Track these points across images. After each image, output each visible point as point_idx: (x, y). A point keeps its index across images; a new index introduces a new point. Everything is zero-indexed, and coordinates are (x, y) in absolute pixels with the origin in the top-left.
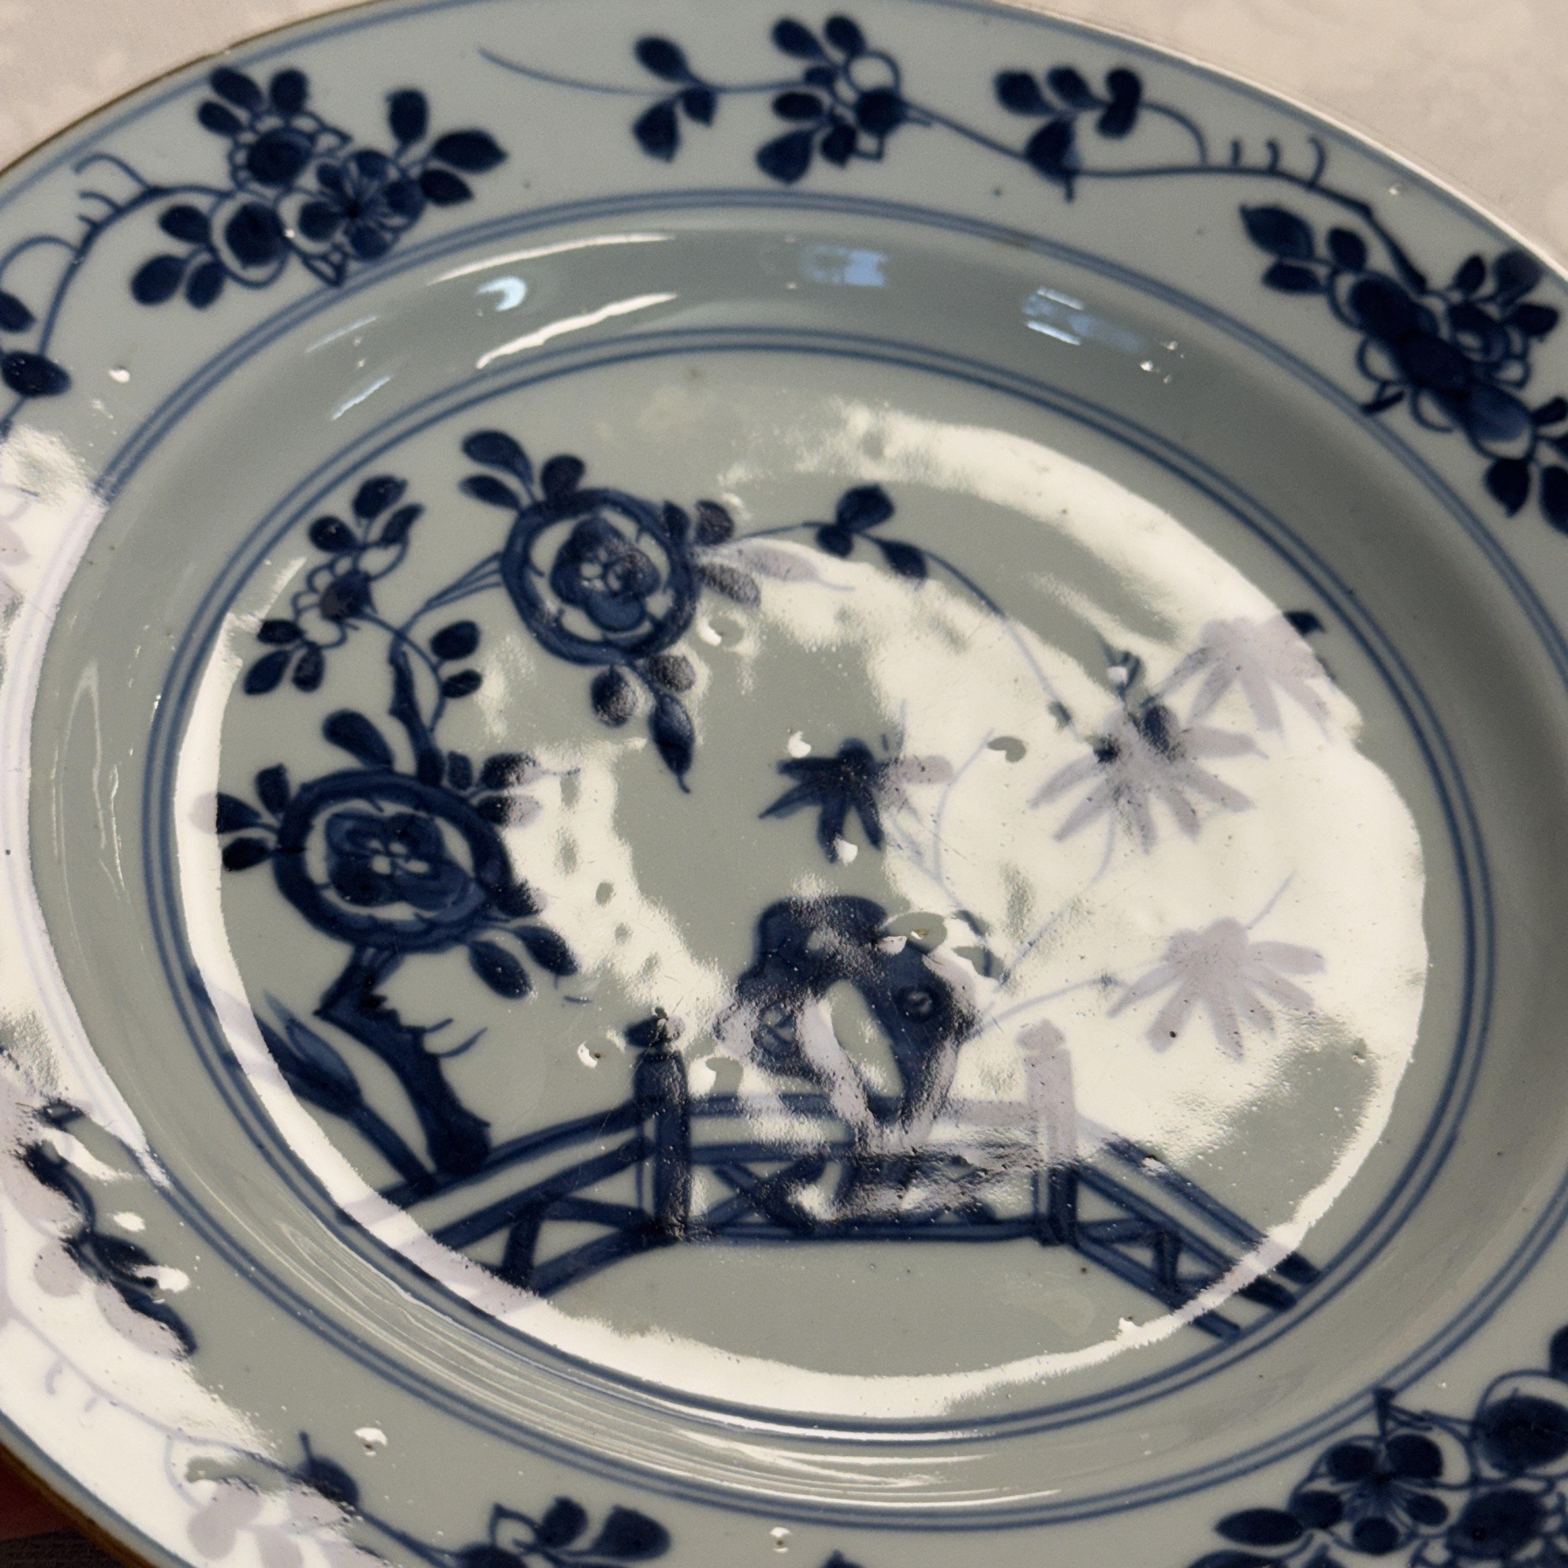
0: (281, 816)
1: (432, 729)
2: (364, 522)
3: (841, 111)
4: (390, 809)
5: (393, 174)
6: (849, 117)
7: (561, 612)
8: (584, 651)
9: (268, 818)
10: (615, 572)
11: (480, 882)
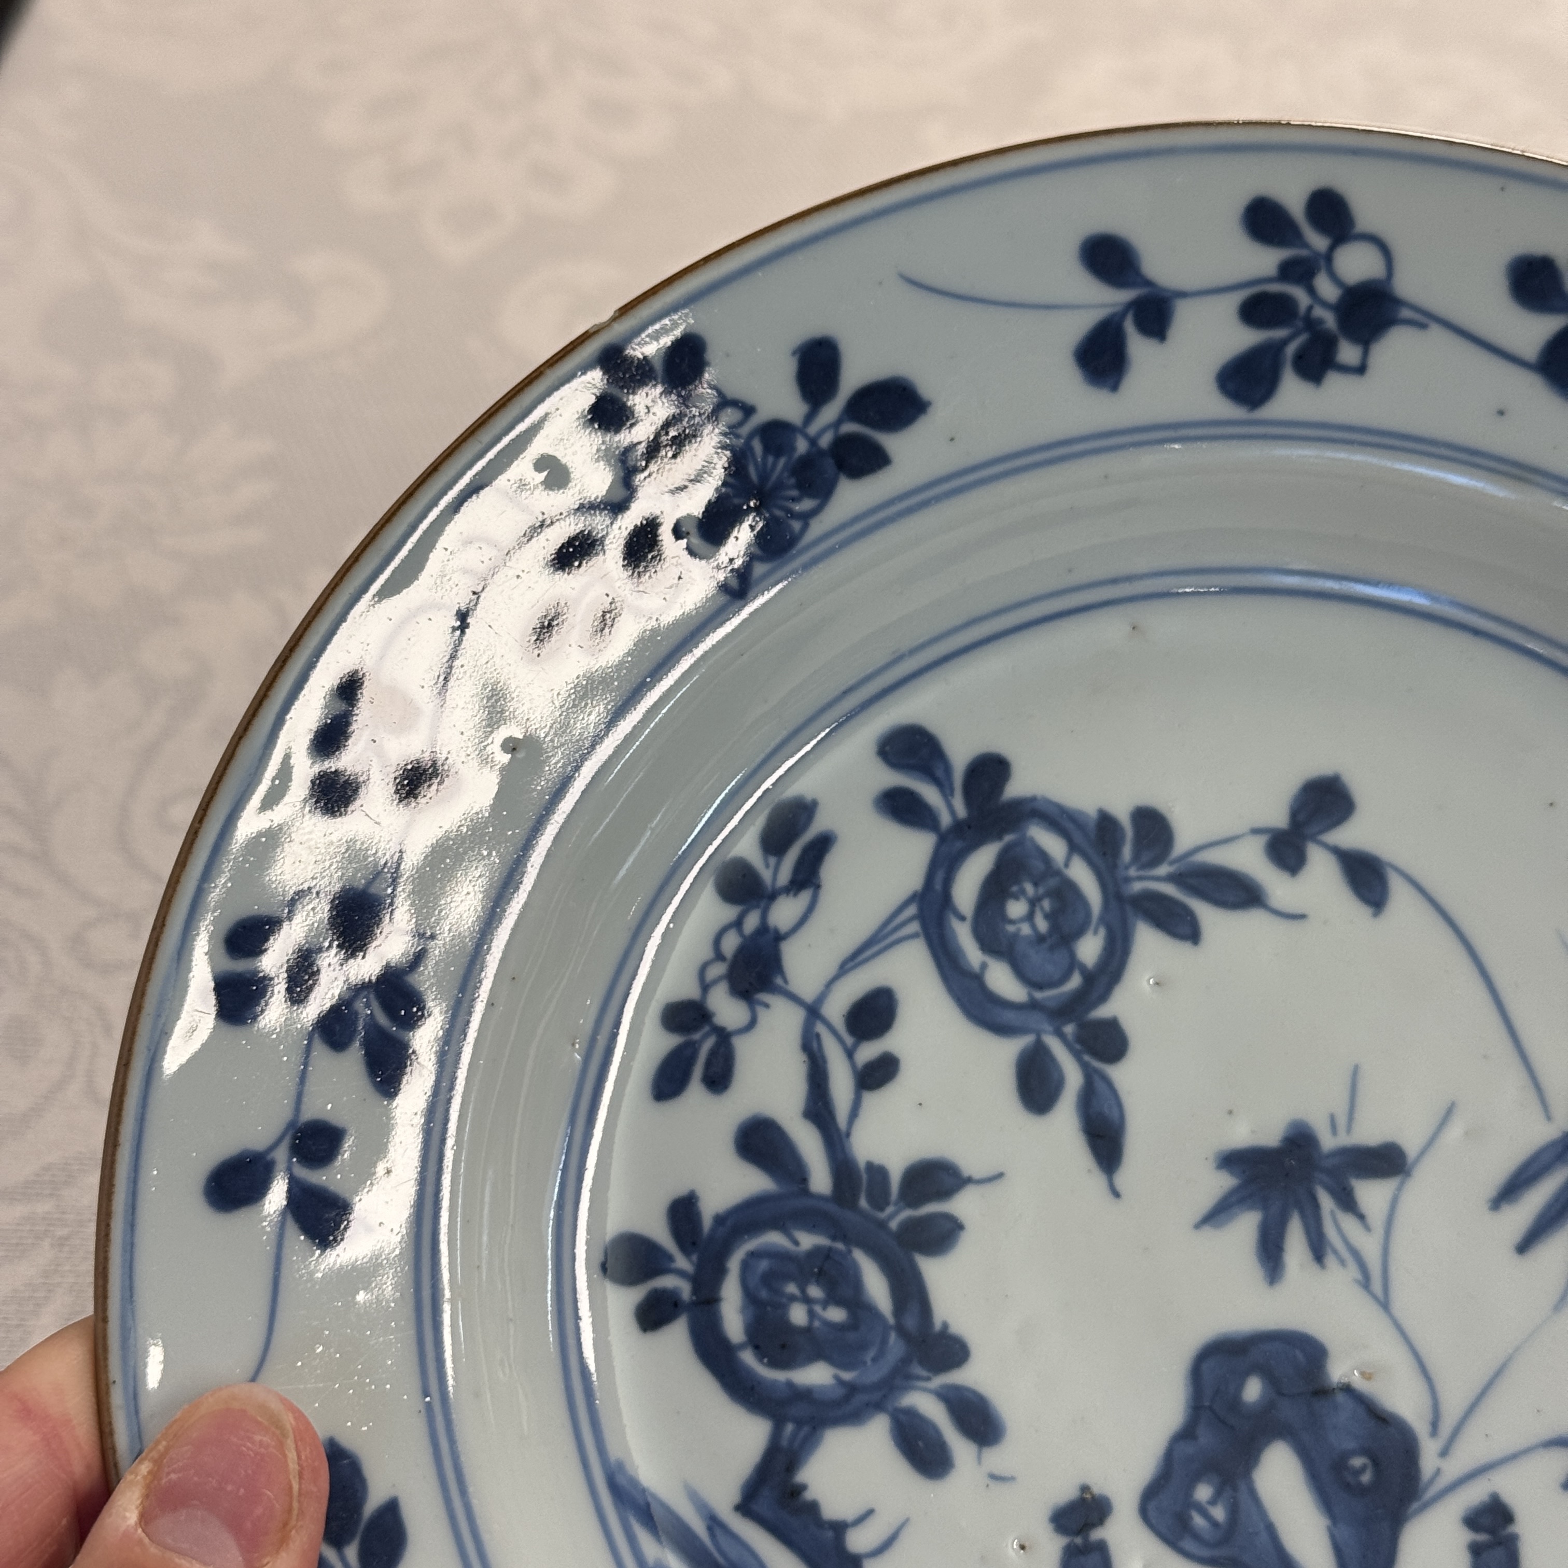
0: (695, 1257)
1: (848, 1135)
2: (772, 860)
3: (1319, 312)
4: (807, 1241)
5: (802, 446)
6: (1329, 320)
7: (984, 966)
8: (1009, 1017)
9: (682, 1262)
10: (1042, 909)
11: (900, 1329)
